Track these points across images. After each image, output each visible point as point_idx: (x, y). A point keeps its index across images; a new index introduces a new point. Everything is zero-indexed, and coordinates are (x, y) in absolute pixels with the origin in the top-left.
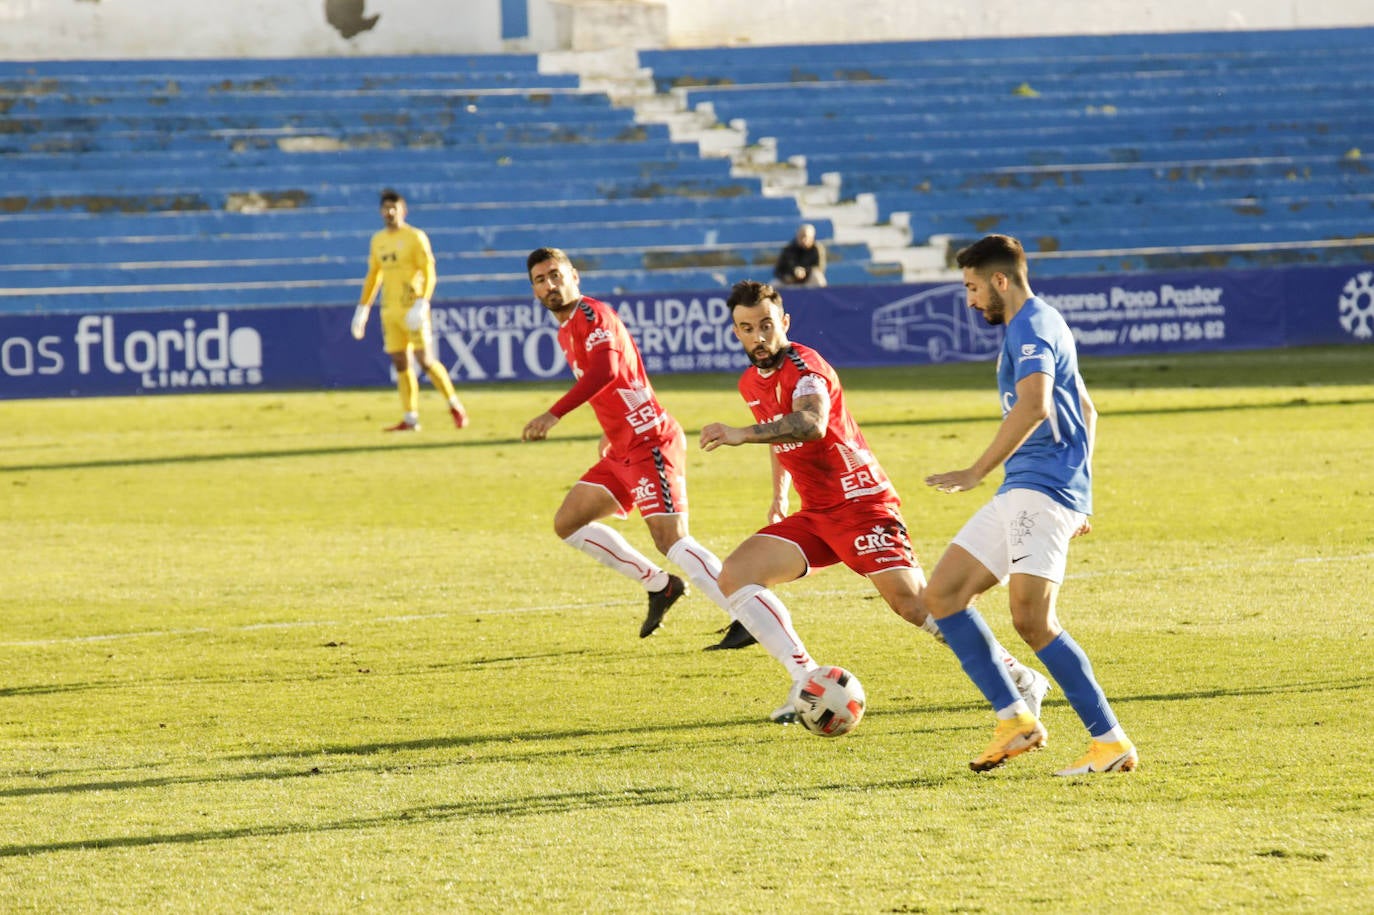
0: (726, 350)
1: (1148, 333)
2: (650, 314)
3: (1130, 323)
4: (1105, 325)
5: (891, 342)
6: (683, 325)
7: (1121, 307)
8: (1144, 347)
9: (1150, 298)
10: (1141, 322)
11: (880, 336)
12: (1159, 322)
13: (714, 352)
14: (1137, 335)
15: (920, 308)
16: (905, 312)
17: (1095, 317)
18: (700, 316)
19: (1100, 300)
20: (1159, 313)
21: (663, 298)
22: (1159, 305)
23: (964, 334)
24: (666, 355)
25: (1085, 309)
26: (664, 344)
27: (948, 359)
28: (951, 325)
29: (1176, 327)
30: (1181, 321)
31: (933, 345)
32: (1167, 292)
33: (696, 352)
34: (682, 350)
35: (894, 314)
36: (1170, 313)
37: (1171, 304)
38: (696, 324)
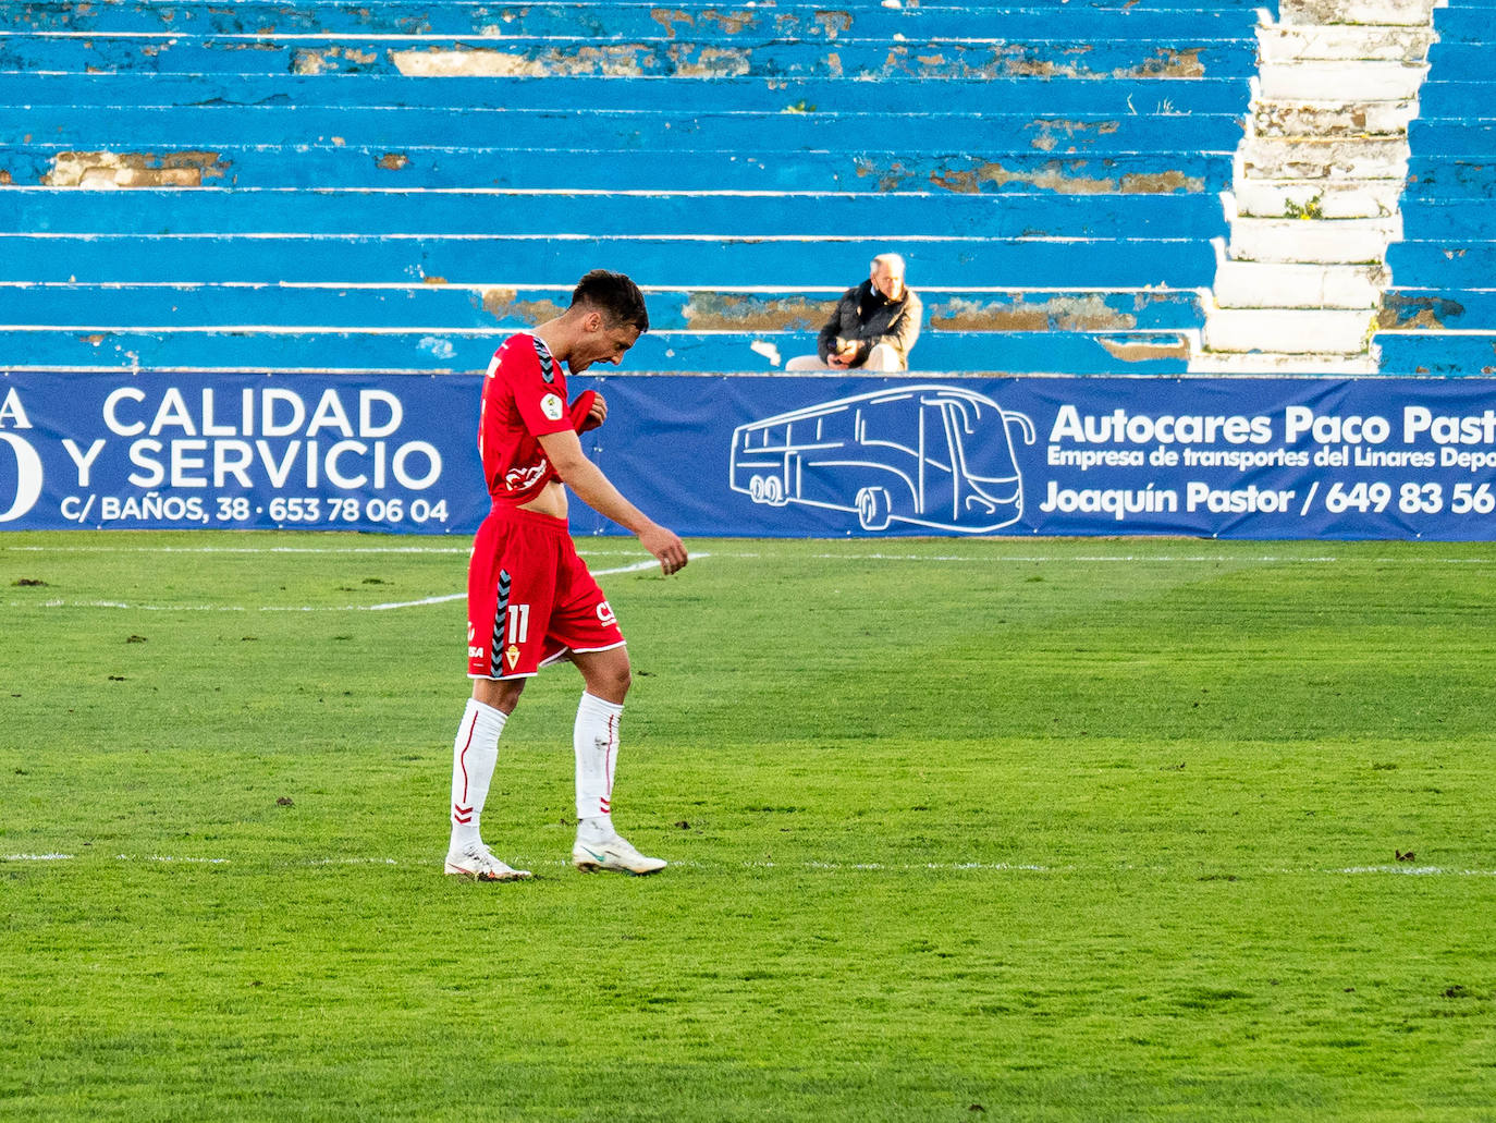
0: (393, 489)
1: (1369, 497)
2: (228, 413)
3: (1326, 476)
4: (1262, 477)
5: (766, 491)
6: (301, 435)
7: (1306, 442)
8: (1353, 526)
9: (1377, 428)
10: (1351, 476)
11: (744, 478)
12: (1396, 477)
13: (366, 493)
14: (1338, 500)
15: (839, 426)
16: (804, 431)
17: (1242, 461)
18: (341, 420)
19: (1260, 427)
20: (1400, 459)
21: (259, 383)
22: (1395, 442)
23: (937, 479)
24: (260, 493)
25: (1221, 444)
26: (256, 468)
27: (897, 528)
28: (910, 465)
29: (1436, 488)
30: (1448, 477)
31: (865, 499)
32: (1416, 419)
33: (325, 491)
34: (295, 484)
35: (777, 435)
36: (1425, 459)
37: (1424, 442)
38: (329, 436)
